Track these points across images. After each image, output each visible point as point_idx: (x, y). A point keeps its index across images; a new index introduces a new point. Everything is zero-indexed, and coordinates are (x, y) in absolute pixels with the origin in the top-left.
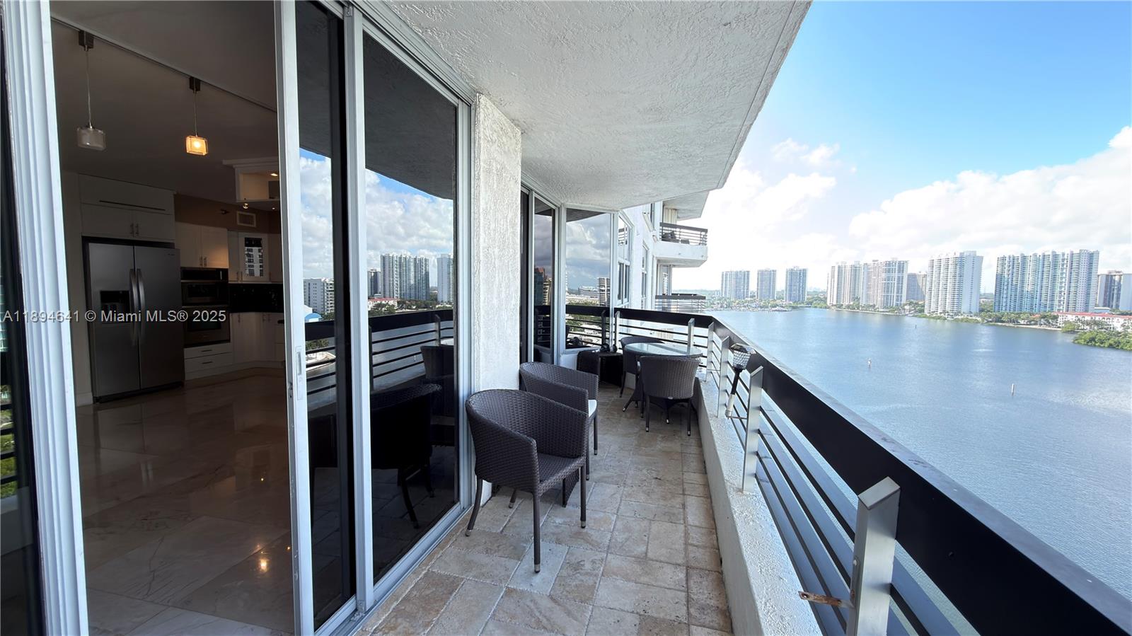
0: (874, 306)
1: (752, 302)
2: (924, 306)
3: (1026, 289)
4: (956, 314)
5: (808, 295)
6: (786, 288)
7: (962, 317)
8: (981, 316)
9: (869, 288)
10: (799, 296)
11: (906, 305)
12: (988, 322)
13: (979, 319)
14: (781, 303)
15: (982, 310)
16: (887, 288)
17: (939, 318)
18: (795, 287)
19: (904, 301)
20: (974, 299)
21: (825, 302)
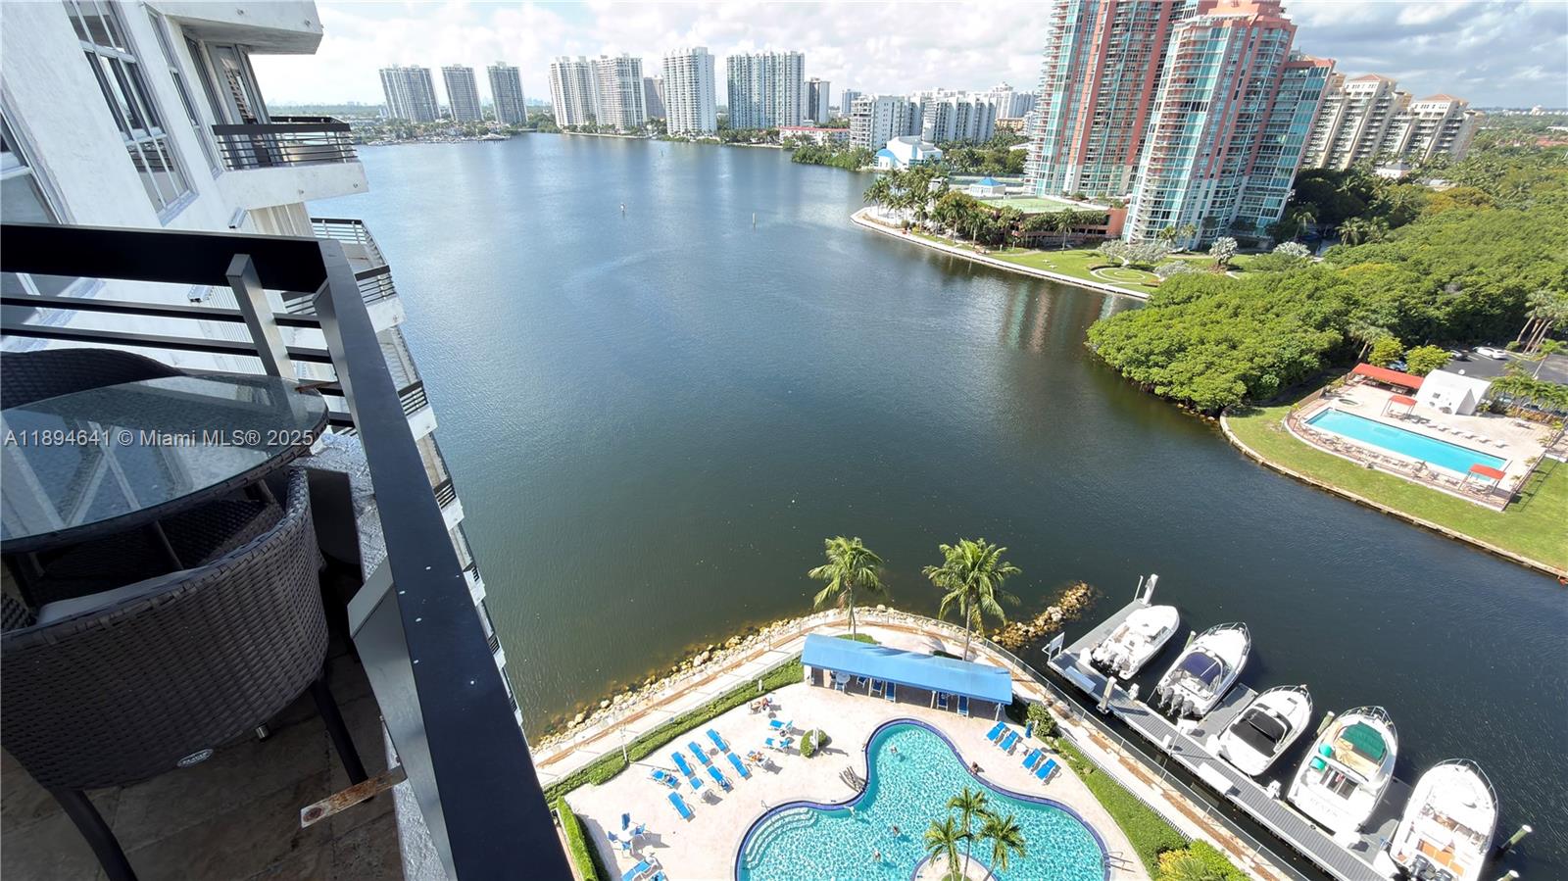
0: (613, 126)
1: (447, 126)
2: (665, 125)
3: (753, 101)
4: (698, 135)
5: (529, 112)
6: (495, 101)
7: (703, 137)
8: (719, 136)
9: (603, 100)
10: (517, 114)
11: (647, 123)
12: (727, 142)
13: (718, 139)
14: (493, 126)
15: (719, 128)
16: (624, 100)
17: (683, 140)
18: (507, 100)
19: (645, 119)
20: (712, 115)
21: (555, 123)
